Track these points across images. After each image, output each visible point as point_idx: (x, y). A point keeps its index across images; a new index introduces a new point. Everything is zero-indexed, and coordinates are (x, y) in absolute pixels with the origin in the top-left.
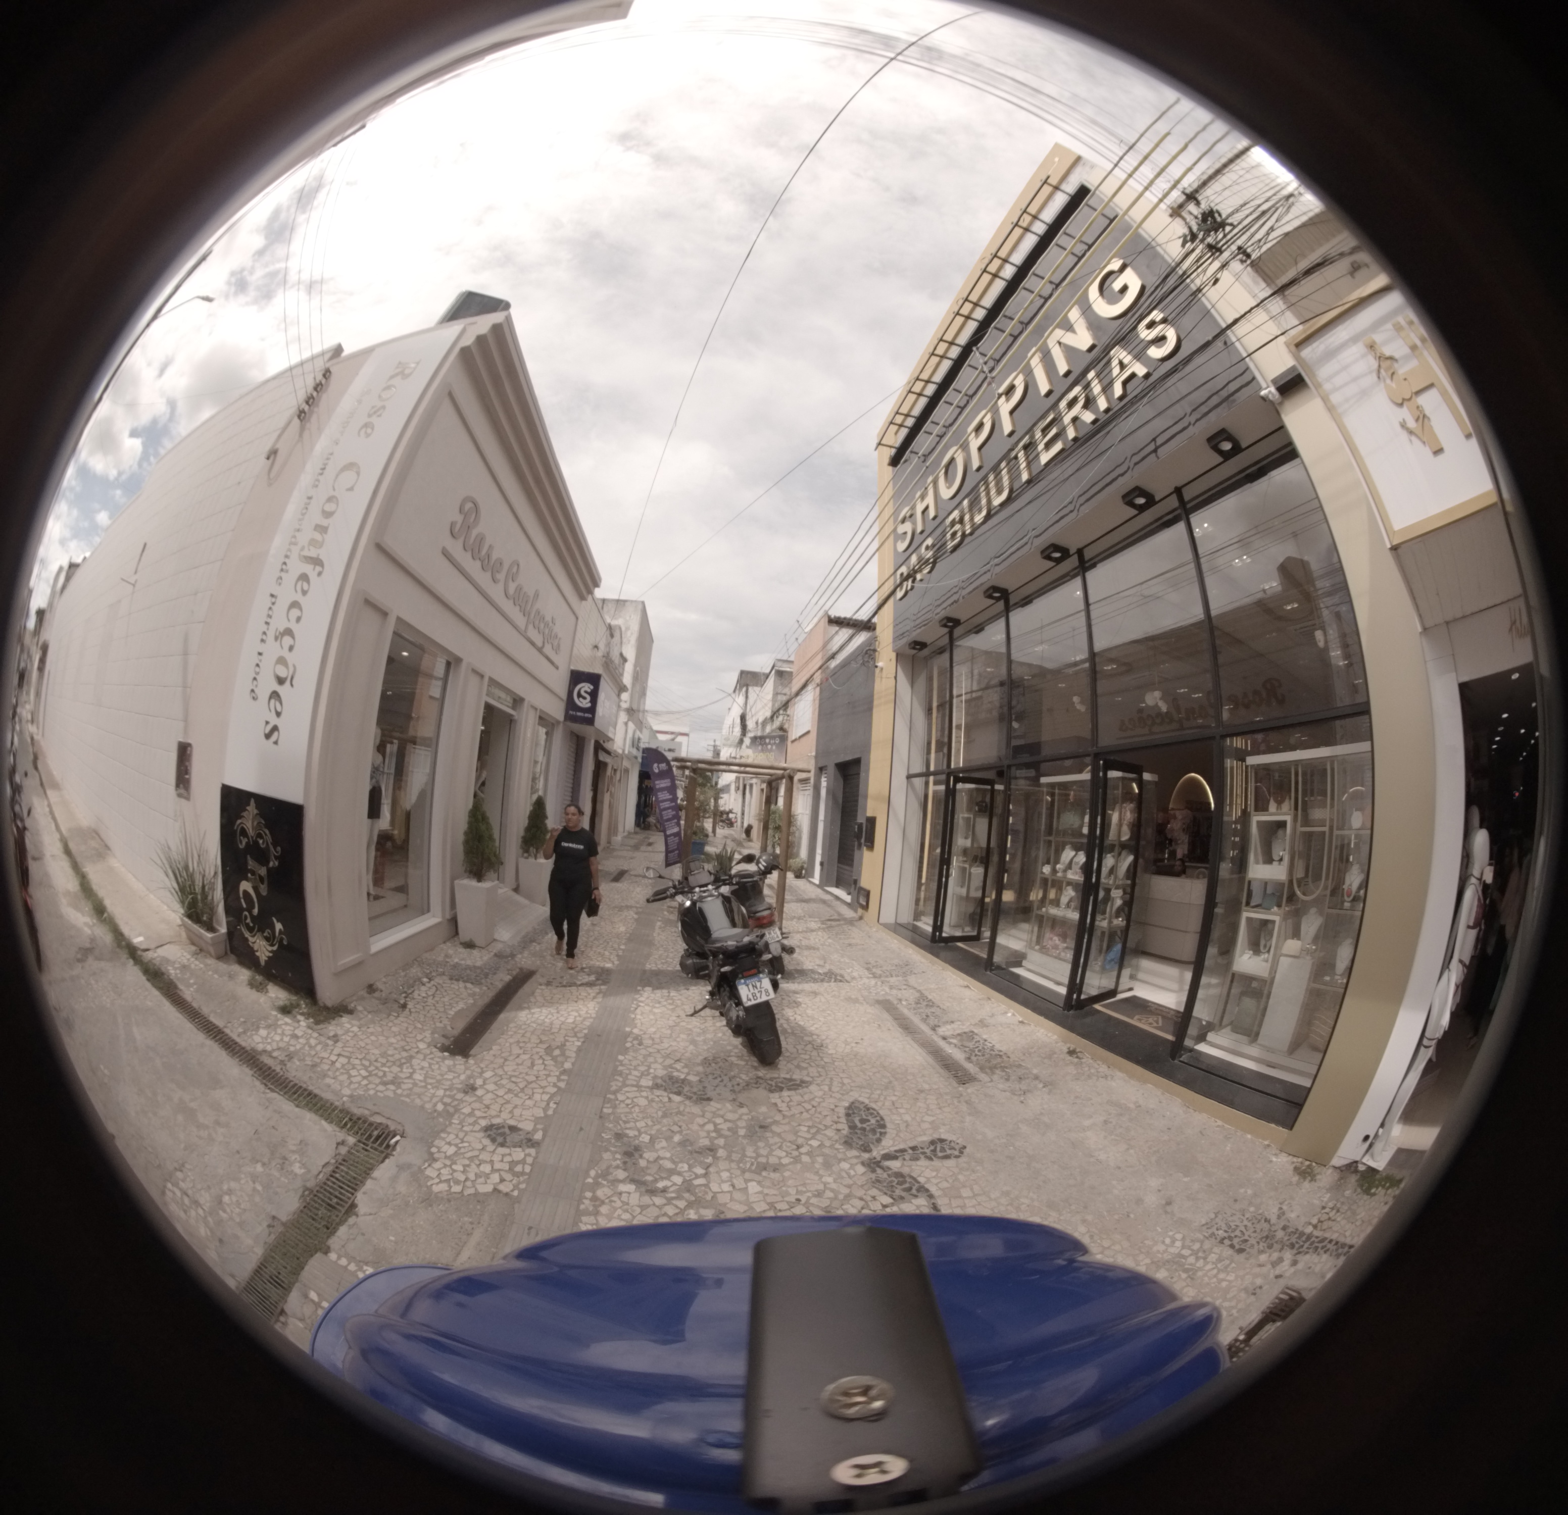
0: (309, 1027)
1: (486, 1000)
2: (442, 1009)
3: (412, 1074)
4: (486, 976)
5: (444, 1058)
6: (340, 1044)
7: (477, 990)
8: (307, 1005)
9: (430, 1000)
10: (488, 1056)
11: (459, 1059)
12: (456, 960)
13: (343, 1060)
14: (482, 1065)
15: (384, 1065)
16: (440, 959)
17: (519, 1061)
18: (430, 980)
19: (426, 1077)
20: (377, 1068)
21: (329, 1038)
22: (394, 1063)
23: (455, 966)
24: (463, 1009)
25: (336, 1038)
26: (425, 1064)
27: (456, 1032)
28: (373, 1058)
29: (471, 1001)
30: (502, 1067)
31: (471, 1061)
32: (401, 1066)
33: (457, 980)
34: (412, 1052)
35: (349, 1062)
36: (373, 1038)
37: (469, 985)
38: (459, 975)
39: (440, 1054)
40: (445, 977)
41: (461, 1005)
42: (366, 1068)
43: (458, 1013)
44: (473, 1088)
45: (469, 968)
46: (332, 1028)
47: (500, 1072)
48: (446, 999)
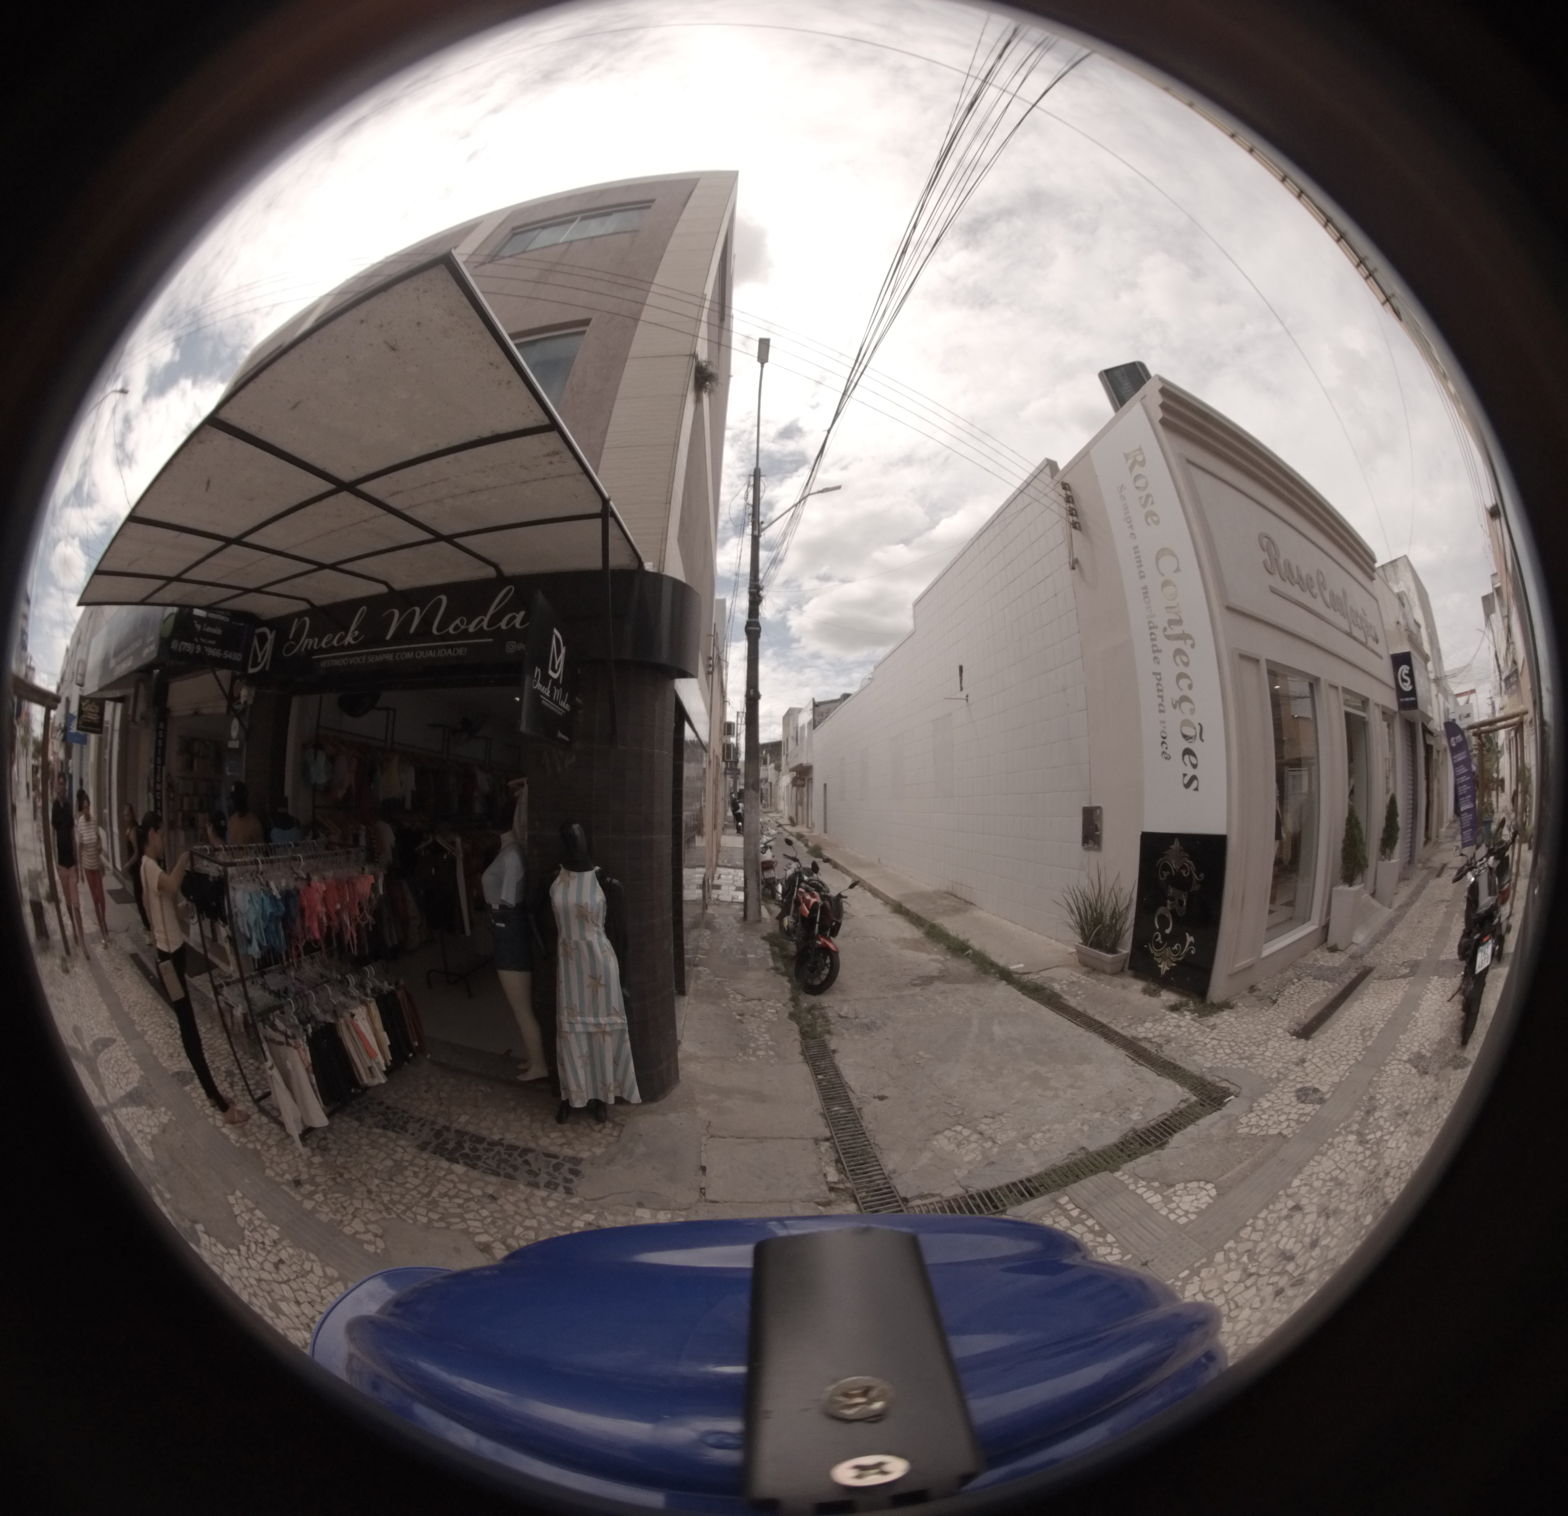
0: (1193, 1020)
1: (1336, 994)
2: (1302, 1003)
3: (1264, 1051)
4: (1340, 974)
5: (1292, 1040)
6: (1216, 1031)
7: (1331, 987)
8: (1195, 1004)
9: (1296, 997)
10: (1322, 1037)
11: (1302, 1041)
12: (1322, 963)
13: (1215, 1042)
14: (1316, 1045)
15: (1246, 1045)
16: (1310, 962)
17: (1341, 1040)
18: (1299, 980)
19: (1274, 1054)
20: (1240, 1048)
21: (1208, 1027)
22: (1254, 1043)
23: (1320, 968)
24: (1317, 1002)
25: (1214, 1027)
26: (1277, 1045)
27: (1306, 1021)
28: (1240, 1040)
29: (1325, 996)
30: (1329, 1045)
31: (1310, 1042)
32: (1258, 1046)
33: (1319, 979)
34: (1270, 1037)
35: (1219, 1044)
36: (1245, 1026)
37: (1326, 983)
38: (1321, 975)
39: (1290, 1037)
40: (1311, 978)
41: (1317, 999)
42: (1231, 1047)
43: (1313, 1006)
44: (1303, 1061)
45: (1330, 969)
46: (1212, 1020)
47: (1326, 1049)
48: (1306, 995)
